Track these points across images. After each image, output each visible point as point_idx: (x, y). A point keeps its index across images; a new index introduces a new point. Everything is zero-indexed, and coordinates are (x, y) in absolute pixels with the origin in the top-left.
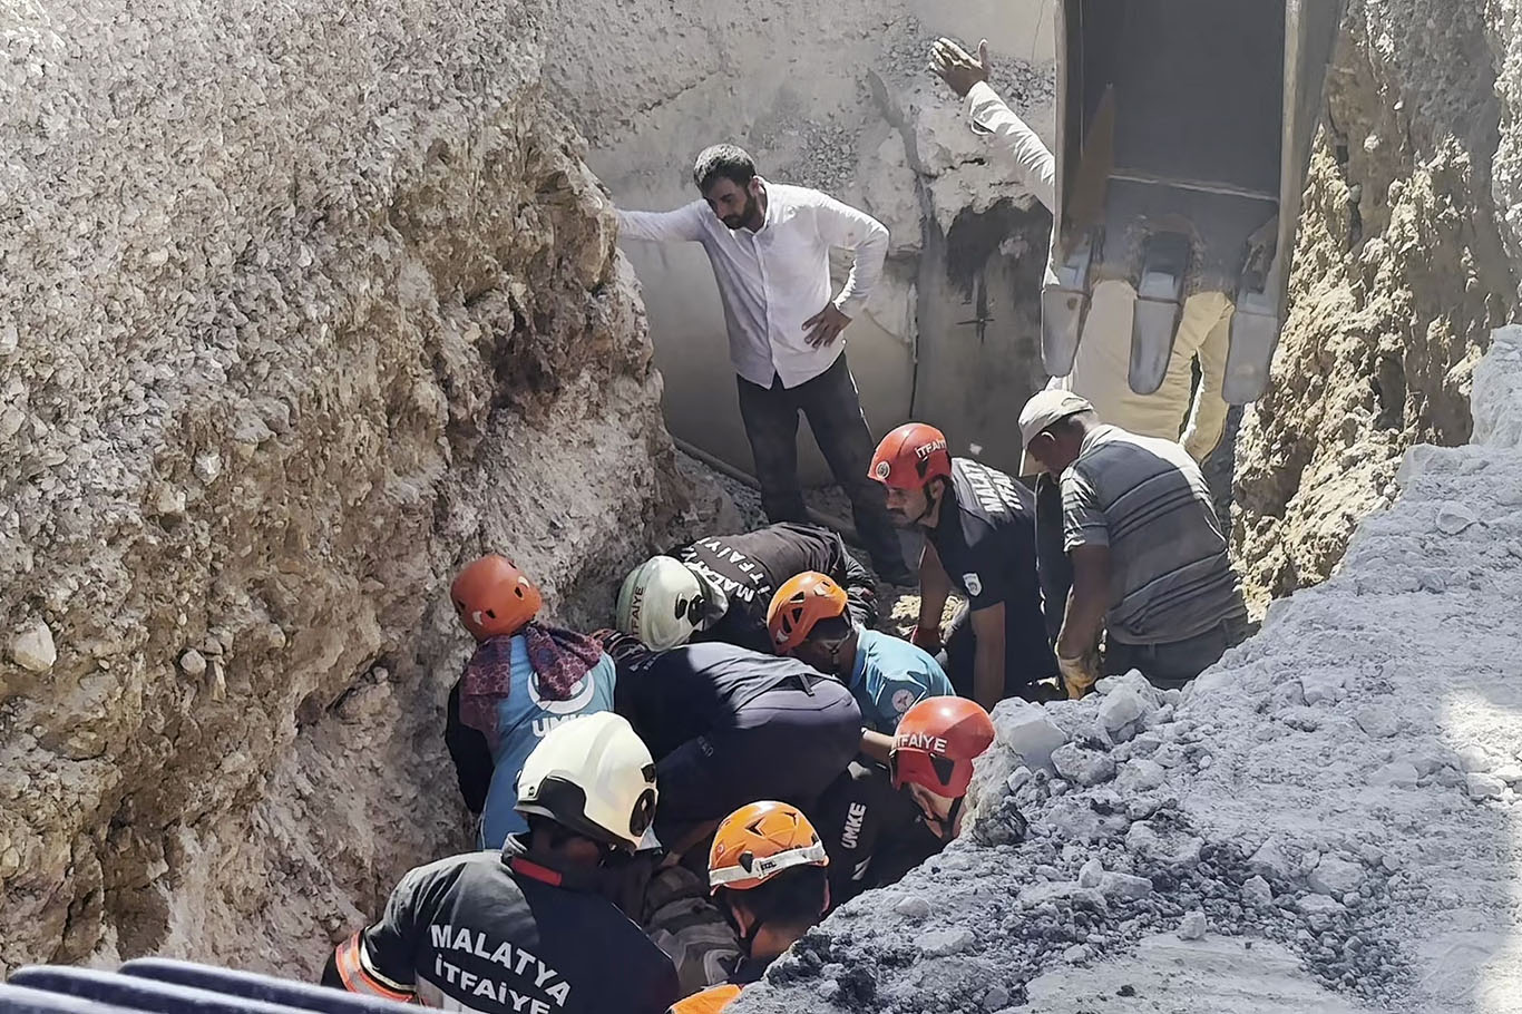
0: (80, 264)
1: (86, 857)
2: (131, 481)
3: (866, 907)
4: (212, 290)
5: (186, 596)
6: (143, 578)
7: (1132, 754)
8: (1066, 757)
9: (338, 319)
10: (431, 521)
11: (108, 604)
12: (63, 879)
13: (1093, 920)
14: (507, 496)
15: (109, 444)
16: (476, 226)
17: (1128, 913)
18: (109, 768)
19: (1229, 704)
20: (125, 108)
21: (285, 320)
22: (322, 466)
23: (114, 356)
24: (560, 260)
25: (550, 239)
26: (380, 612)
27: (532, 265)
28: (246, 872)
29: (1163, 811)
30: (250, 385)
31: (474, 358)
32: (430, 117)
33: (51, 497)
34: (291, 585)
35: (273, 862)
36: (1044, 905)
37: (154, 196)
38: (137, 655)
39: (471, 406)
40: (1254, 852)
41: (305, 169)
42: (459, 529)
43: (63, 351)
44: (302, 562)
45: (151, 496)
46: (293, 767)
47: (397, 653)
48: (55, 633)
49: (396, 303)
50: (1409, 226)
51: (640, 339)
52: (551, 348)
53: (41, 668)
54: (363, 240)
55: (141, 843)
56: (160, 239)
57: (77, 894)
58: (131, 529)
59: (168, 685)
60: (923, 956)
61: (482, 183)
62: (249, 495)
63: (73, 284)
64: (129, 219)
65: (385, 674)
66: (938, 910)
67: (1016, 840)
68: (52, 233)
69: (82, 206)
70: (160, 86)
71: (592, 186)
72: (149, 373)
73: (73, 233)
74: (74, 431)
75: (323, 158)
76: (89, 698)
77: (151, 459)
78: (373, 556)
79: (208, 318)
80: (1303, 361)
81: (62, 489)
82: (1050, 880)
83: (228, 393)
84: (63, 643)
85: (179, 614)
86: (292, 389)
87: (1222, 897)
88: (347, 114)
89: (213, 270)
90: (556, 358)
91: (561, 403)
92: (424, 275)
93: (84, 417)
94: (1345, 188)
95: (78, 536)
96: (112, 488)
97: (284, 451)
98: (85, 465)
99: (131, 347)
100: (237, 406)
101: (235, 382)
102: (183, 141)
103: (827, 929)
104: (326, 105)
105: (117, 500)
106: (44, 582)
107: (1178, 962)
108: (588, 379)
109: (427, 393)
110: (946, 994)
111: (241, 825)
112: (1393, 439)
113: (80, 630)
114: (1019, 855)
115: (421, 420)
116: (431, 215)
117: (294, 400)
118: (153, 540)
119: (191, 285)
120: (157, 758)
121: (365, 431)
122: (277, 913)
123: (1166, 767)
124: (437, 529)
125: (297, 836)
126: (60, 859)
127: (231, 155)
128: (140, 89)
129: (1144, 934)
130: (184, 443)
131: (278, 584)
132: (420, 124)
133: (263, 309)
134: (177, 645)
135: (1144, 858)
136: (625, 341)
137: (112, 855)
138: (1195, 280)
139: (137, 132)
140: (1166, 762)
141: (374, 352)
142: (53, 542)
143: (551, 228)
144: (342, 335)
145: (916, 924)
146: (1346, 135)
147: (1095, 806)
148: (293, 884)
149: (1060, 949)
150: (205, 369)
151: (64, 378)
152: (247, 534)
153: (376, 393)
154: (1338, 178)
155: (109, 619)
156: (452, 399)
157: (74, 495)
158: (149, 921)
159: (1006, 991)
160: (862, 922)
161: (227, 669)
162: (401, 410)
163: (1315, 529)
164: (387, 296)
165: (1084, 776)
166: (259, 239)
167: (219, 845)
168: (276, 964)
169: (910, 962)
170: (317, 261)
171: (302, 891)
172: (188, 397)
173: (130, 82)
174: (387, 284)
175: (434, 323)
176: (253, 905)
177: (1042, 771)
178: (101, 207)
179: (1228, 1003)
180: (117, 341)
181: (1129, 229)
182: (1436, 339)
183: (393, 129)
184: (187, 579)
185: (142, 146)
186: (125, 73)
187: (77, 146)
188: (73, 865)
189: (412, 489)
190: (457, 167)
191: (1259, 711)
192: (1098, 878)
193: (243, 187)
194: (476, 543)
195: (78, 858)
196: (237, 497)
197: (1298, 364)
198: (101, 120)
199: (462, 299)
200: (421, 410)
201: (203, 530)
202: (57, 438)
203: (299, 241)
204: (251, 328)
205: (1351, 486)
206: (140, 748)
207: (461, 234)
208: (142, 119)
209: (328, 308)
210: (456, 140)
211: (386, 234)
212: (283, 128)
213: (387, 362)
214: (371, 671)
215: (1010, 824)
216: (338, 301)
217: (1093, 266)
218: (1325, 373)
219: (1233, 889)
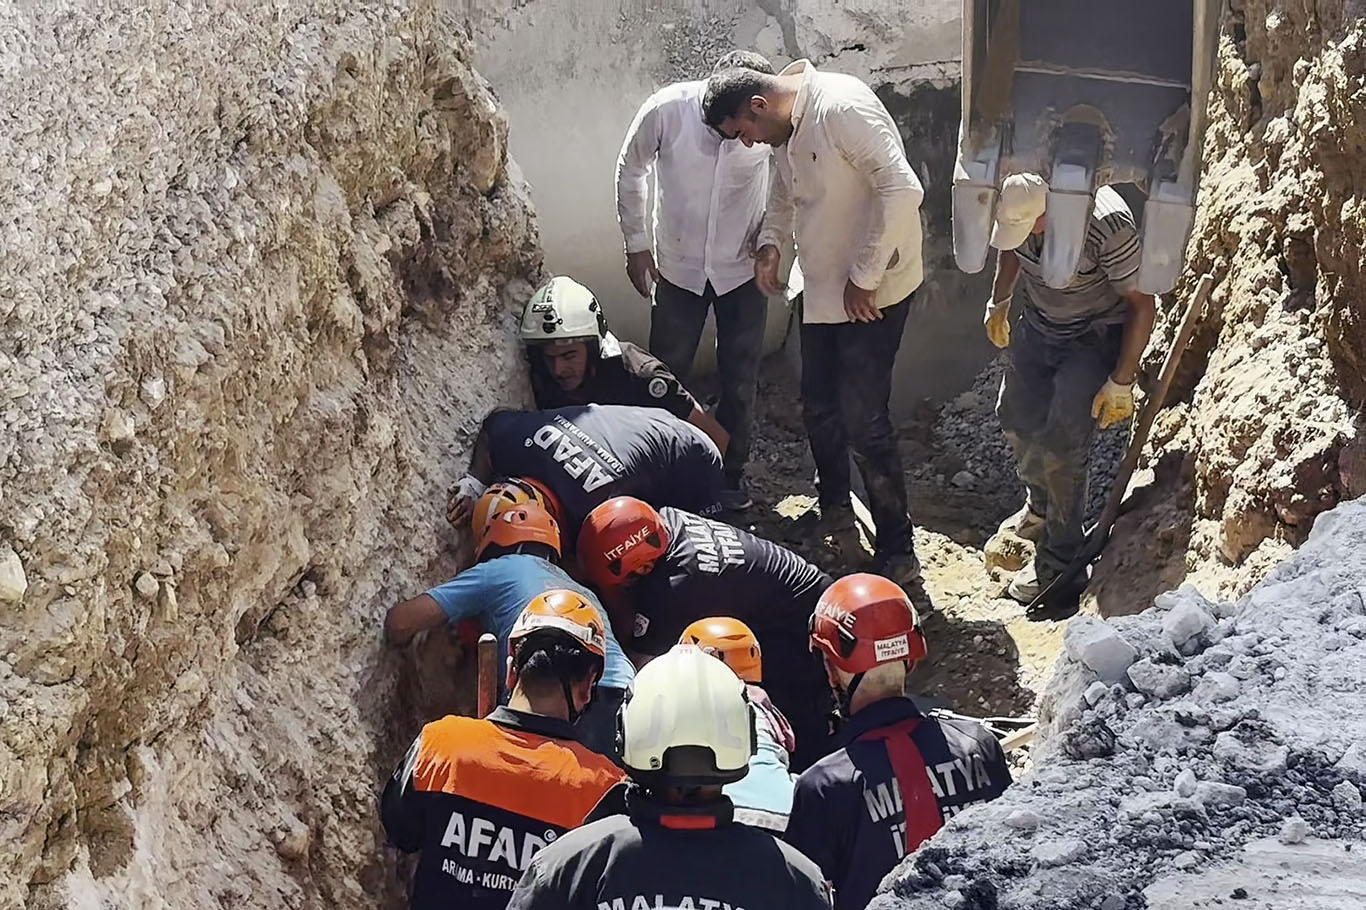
0: (34, 198)
1: (61, 779)
2: (87, 410)
3: (975, 821)
4: (149, 216)
5: (139, 520)
6: (100, 505)
7: (1206, 667)
8: (1142, 672)
9: (264, 238)
10: (351, 435)
11: (72, 531)
12: (42, 801)
13: (1198, 829)
14: (415, 404)
15: (64, 375)
16: (382, 137)
17: (1227, 821)
18: (78, 692)
19: (1292, 616)
20: (68, 42)
21: (216, 242)
22: (254, 386)
23: (66, 286)
24: (456, 166)
25: (447, 145)
26: (307, 526)
27: (432, 174)
28: (197, 787)
29: (1246, 721)
30: (185, 307)
31: (386, 269)
32: (336, 30)
33: (15, 428)
34: (230, 504)
35: (220, 777)
36: (1148, 816)
37: (96, 127)
38: (99, 580)
39: (384, 318)
40: (1339, 758)
41: (229, 91)
42: (378, 440)
43: (23, 284)
44: (241, 482)
45: (104, 423)
46: (233, 683)
47: (323, 566)
48: (24, 562)
49: (314, 218)
50: (1318, 106)
51: (532, 241)
52: (450, 254)
53: (13, 596)
54: (282, 158)
55: (106, 764)
56: (104, 170)
57: (54, 816)
58: (89, 457)
59: (127, 608)
60: (1039, 866)
61: (386, 94)
62: (191, 416)
63: (29, 219)
64: (77, 151)
65: (314, 587)
66: (1045, 822)
67: (1107, 753)
68: (9, 169)
69: (33, 142)
70: (98, 18)
71: (484, 90)
72: (96, 302)
73: (26, 168)
74: (35, 363)
75: (245, 79)
76: (58, 623)
77: (103, 387)
78: (301, 471)
79: (146, 244)
80: (1205, 242)
81: (25, 420)
82: (1147, 790)
83: (168, 318)
84: (32, 571)
85: (134, 538)
86: (226, 311)
87: (1314, 802)
88: (263, 33)
89: (150, 197)
90: (456, 264)
91: (460, 309)
92: (337, 190)
93: (41, 348)
94: (1243, 67)
95: (41, 466)
96: (71, 417)
97: (221, 373)
98: (44, 396)
99: (80, 278)
100: (177, 330)
101: (172, 306)
102: (120, 71)
103: (939, 842)
104: (246, 27)
105: (76, 429)
106: (11, 512)
107: (1284, 865)
108: (486, 284)
109: (344, 308)
110: (1065, 901)
111: (194, 741)
112: (1305, 319)
113: (46, 557)
114: (1114, 767)
115: (340, 334)
116: (342, 129)
117: (228, 321)
118: (108, 466)
119: (131, 212)
120: (120, 681)
121: (290, 349)
122: (226, 827)
123: (1240, 679)
124: (357, 441)
125: (239, 750)
126: (39, 782)
127: (162, 82)
128: (81, 23)
129: (1247, 839)
130: (130, 369)
131: (219, 504)
132: (328, 39)
133: (196, 233)
134: (133, 567)
135: (1233, 767)
136: (518, 244)
137: (81, 776)
138: (1107, 171)
139: (79, 64)
140: (1240, 674)
141: (295, 270)
142: (19, 472)
143: (447, 135)
144: (266, 254)
145: (1027, 836)
146: (1242, 13)
147: (1179, 719)
148: (238, 798)
149: (1169, 855)
150: (147, 295)
151: (24, 312)
152: (191, 456)
153: (299, 310)
154: (1236, 57)
155: (73, 546)
156: (367, 312)
157: (37, 425)
158: (117, 839)
159: (1122, 897)
160: (972, 835)
161: (177, 589)
162: (321, 323)
163: (1228, 413)
164: (306, 213)
165: (1161, 690)
166: (189, 163)
167: (175, 764)
168: (229, 877)
169: (1026, 872)
170: (242, 182)
171: (247, 805)
172: (133, 324)
173: (71, 16)
174: (304, 202)
175: (347, 235)
176: (205, 821)
177: (1118, 685)
178: (49, 141)
179: (1337, 903)
180: (69, 272)
181: (1038, 123)
182: (1351, 219)
183: (304, 46)
184: (139, 503)
185: (84, 79)
186: (67, 7)
187: (28, 81)
188: (49, 788)
189: (335, 404)
190: (364, 80)
191: (1322, 621)
192: (1194, 787)
193: (174, 113)
194: (392, 454)
195: (54, 781)
196: (181, 420)
197: (1200, 247)
198: (48, 55)
199: (371, 211)
200: (339, 325)
201: (151, 454)
202: (20, 371)
203: (224, 163)
204: (185, 252)
205: (1263, 368)
206: (105, 671)
207: (370, 147)
208: (82, 52)
209: (254, 228)
210: (362, 54)
211: (302, 151)
212: (208, 52)
213: (307, 278)
214: (299, 585)
215: (1100, 738)
216: (262, 220)
217: (1003, 159)
218: (1229, 254)
219: (1324, 795)
